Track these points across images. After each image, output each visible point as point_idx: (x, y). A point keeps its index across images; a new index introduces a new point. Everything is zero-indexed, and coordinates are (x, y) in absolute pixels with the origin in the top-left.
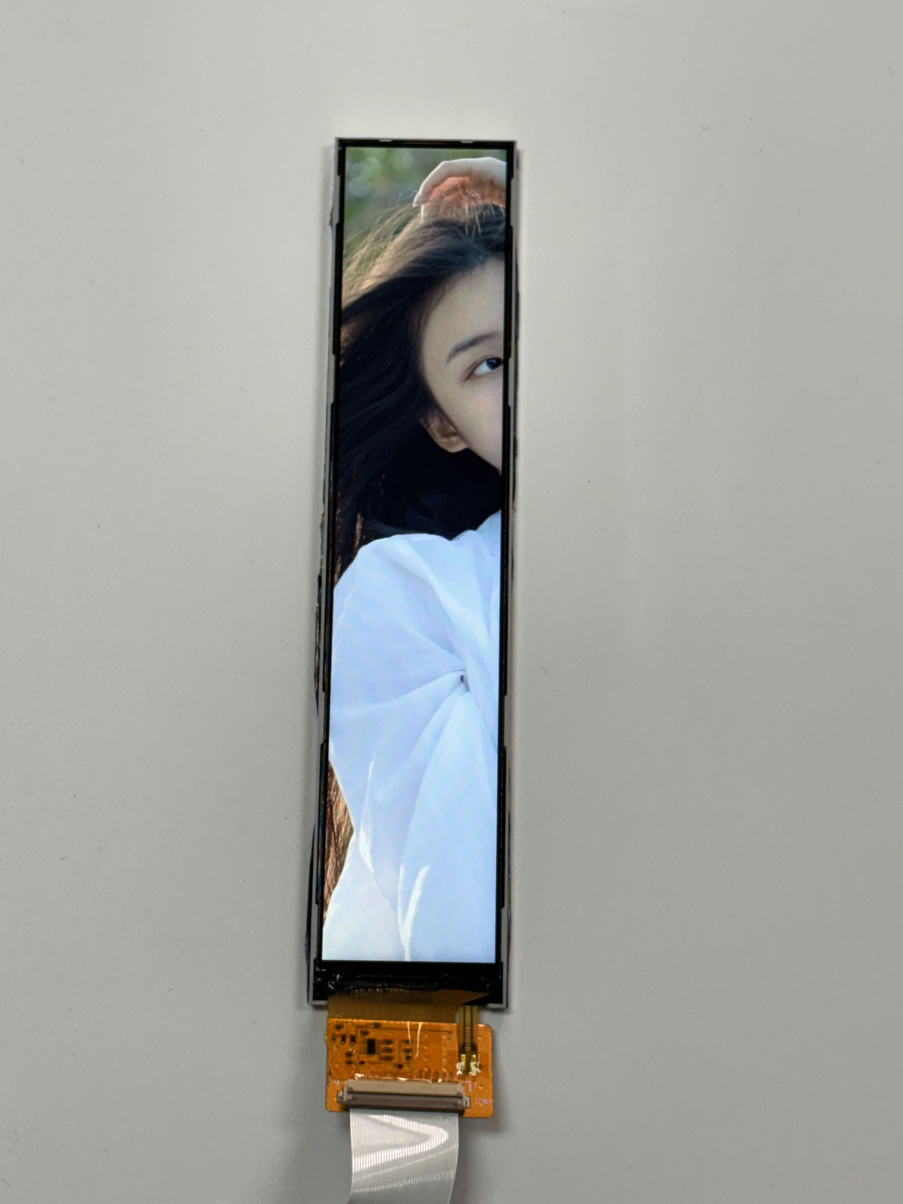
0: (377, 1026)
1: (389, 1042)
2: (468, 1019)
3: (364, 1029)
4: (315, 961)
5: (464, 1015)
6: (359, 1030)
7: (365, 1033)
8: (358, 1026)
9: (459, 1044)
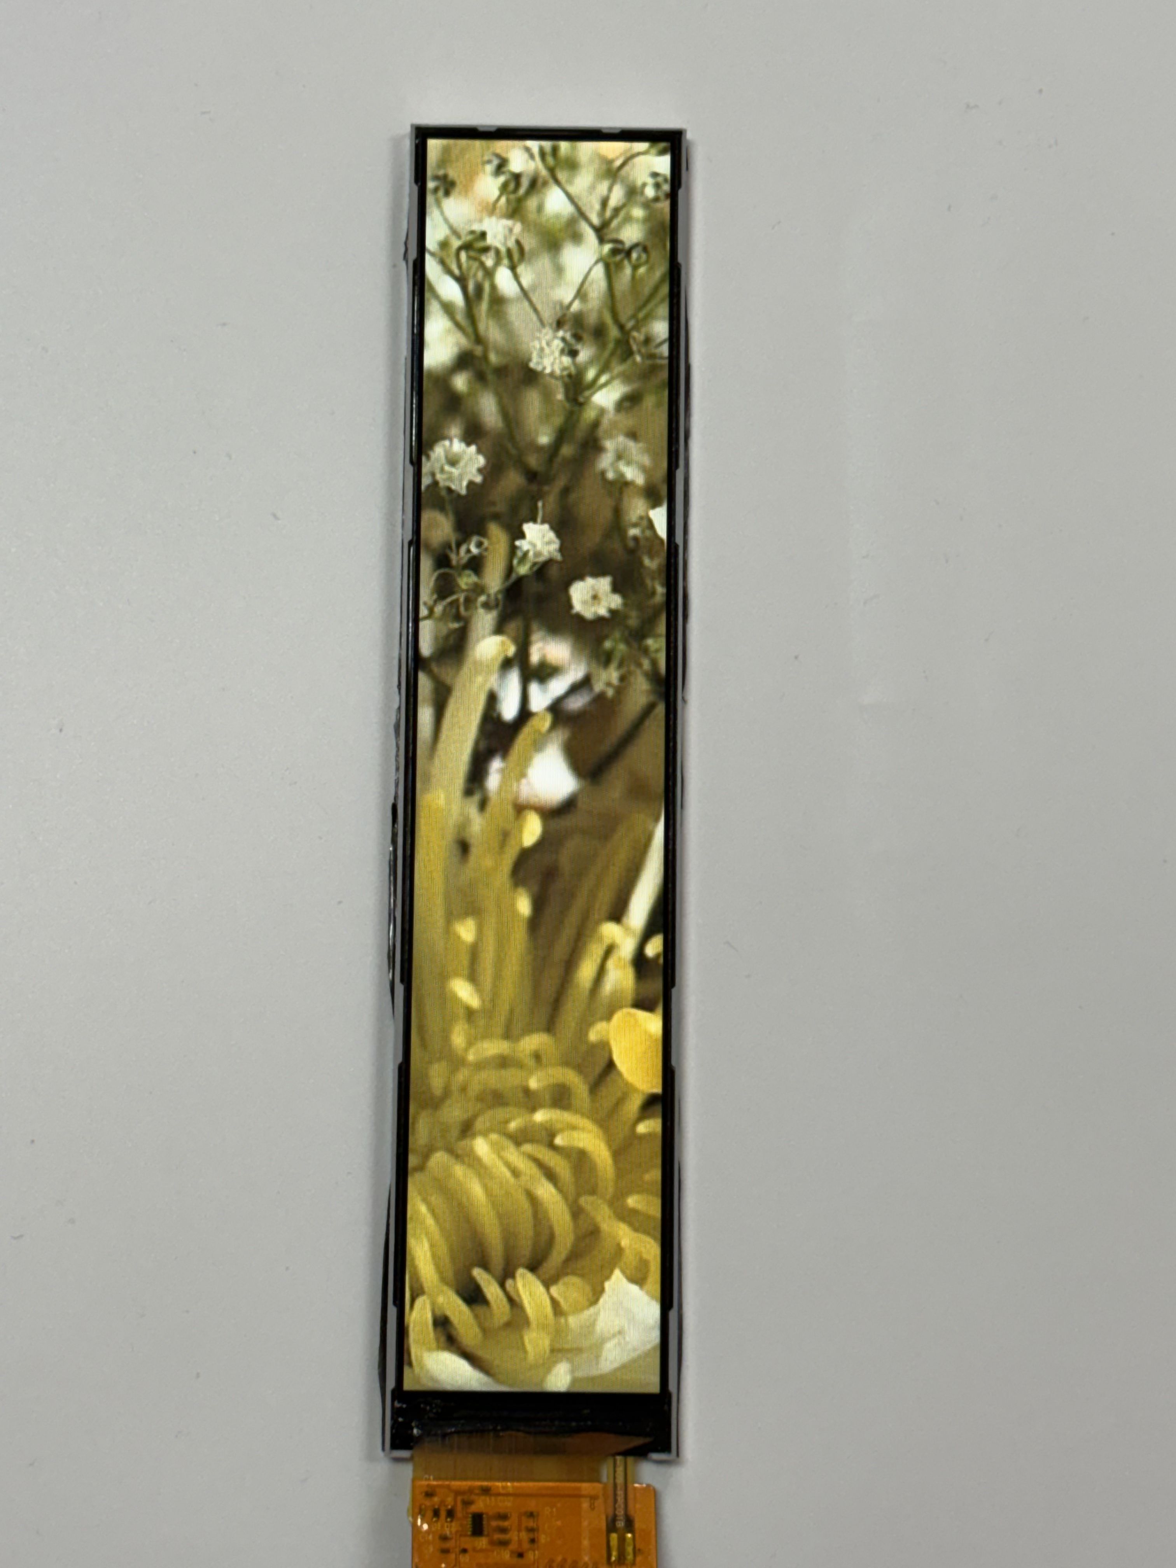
0: (486, 1491)
1: (504, 1517)
2: (620, 1480)
3: (466, 1497)
4: (393, 1392)
5: (615, 1472)
6: (459, 1498)
7: (467, 1503)
8: (457, 1493)
9: (607, 1517)
